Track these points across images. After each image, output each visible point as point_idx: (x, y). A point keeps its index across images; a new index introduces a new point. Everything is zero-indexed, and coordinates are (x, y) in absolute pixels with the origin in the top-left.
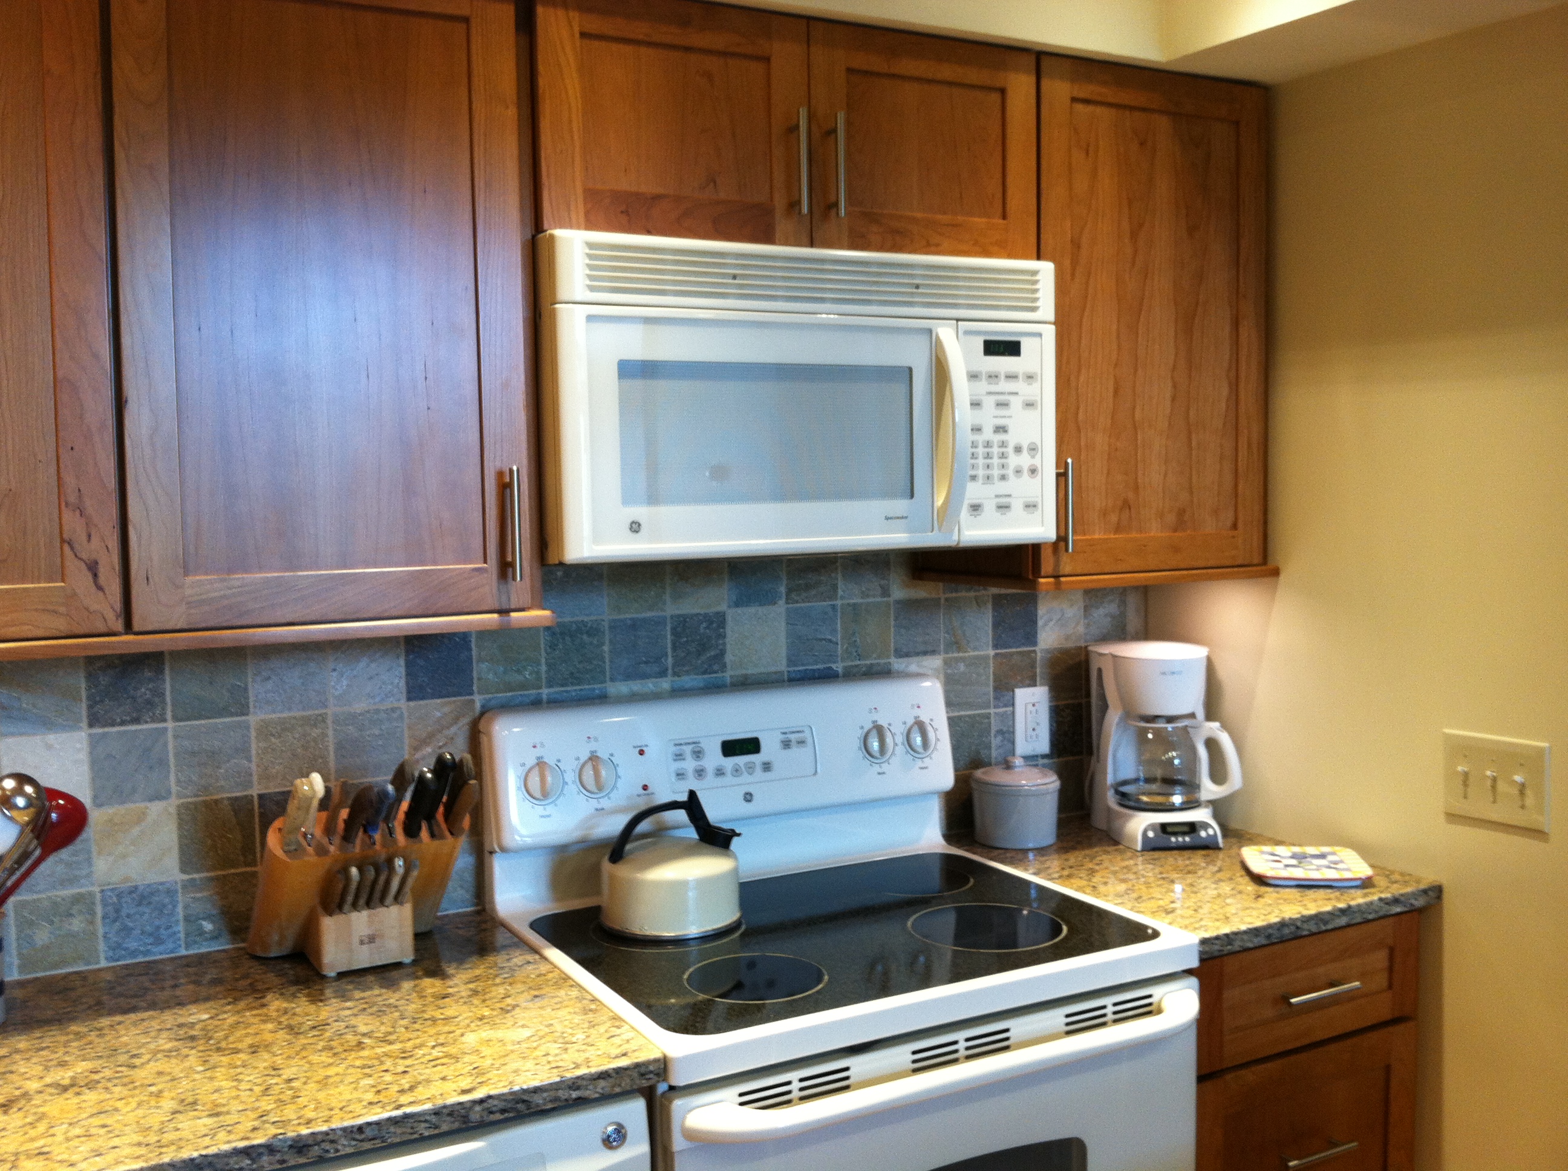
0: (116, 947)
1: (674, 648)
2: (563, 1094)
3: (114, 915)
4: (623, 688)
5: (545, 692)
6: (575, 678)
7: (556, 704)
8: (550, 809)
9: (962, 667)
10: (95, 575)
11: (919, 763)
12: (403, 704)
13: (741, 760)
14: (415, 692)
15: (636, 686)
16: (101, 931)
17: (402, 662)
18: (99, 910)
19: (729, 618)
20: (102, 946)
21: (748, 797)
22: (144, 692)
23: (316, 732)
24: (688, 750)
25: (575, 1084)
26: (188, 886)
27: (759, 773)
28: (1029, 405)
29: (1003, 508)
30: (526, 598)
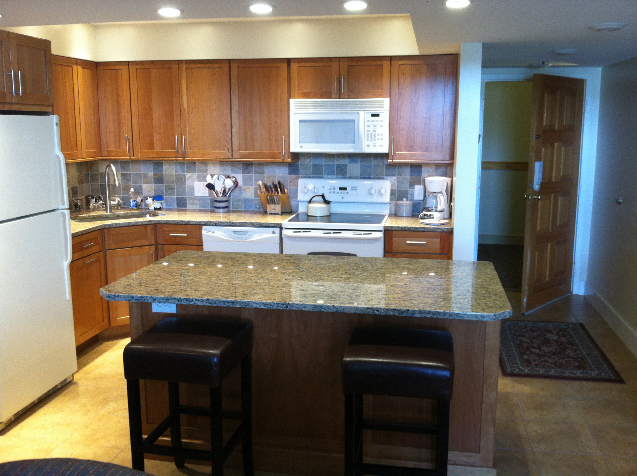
0: (245, 207)
1: (337, 170)
2: (267, 225)
3: (245, 203)
4: (326, 176)
5: (312, 176)
6: (317, 174)
7: (313, 177)
8: (306, 195)
9: (401, 180)
10: (228, 150)
11: (381, 197)
12: (288, 175)
13: (342, 191)
14: (290, 174)
15: (329, 176)
16: (243, 204)
17: (288, 168)
18: (243, 201)
19: (348, 165)
20: (243, 207)
21: (343, 198)
22: (250, 169)
23: (274, 178)
24: (332, 188)
25: (268, 224)
26: (255, 200)
27: (346, 194)
28: (381, 126)
29: (375, 146)
30: (287, 158)
